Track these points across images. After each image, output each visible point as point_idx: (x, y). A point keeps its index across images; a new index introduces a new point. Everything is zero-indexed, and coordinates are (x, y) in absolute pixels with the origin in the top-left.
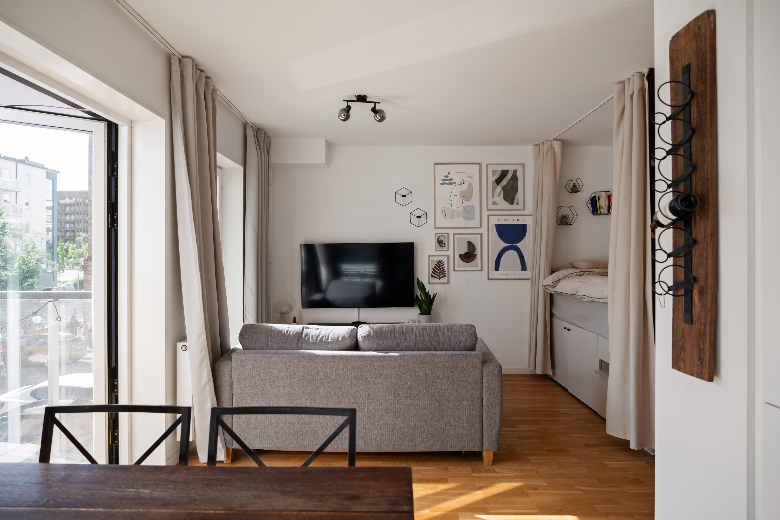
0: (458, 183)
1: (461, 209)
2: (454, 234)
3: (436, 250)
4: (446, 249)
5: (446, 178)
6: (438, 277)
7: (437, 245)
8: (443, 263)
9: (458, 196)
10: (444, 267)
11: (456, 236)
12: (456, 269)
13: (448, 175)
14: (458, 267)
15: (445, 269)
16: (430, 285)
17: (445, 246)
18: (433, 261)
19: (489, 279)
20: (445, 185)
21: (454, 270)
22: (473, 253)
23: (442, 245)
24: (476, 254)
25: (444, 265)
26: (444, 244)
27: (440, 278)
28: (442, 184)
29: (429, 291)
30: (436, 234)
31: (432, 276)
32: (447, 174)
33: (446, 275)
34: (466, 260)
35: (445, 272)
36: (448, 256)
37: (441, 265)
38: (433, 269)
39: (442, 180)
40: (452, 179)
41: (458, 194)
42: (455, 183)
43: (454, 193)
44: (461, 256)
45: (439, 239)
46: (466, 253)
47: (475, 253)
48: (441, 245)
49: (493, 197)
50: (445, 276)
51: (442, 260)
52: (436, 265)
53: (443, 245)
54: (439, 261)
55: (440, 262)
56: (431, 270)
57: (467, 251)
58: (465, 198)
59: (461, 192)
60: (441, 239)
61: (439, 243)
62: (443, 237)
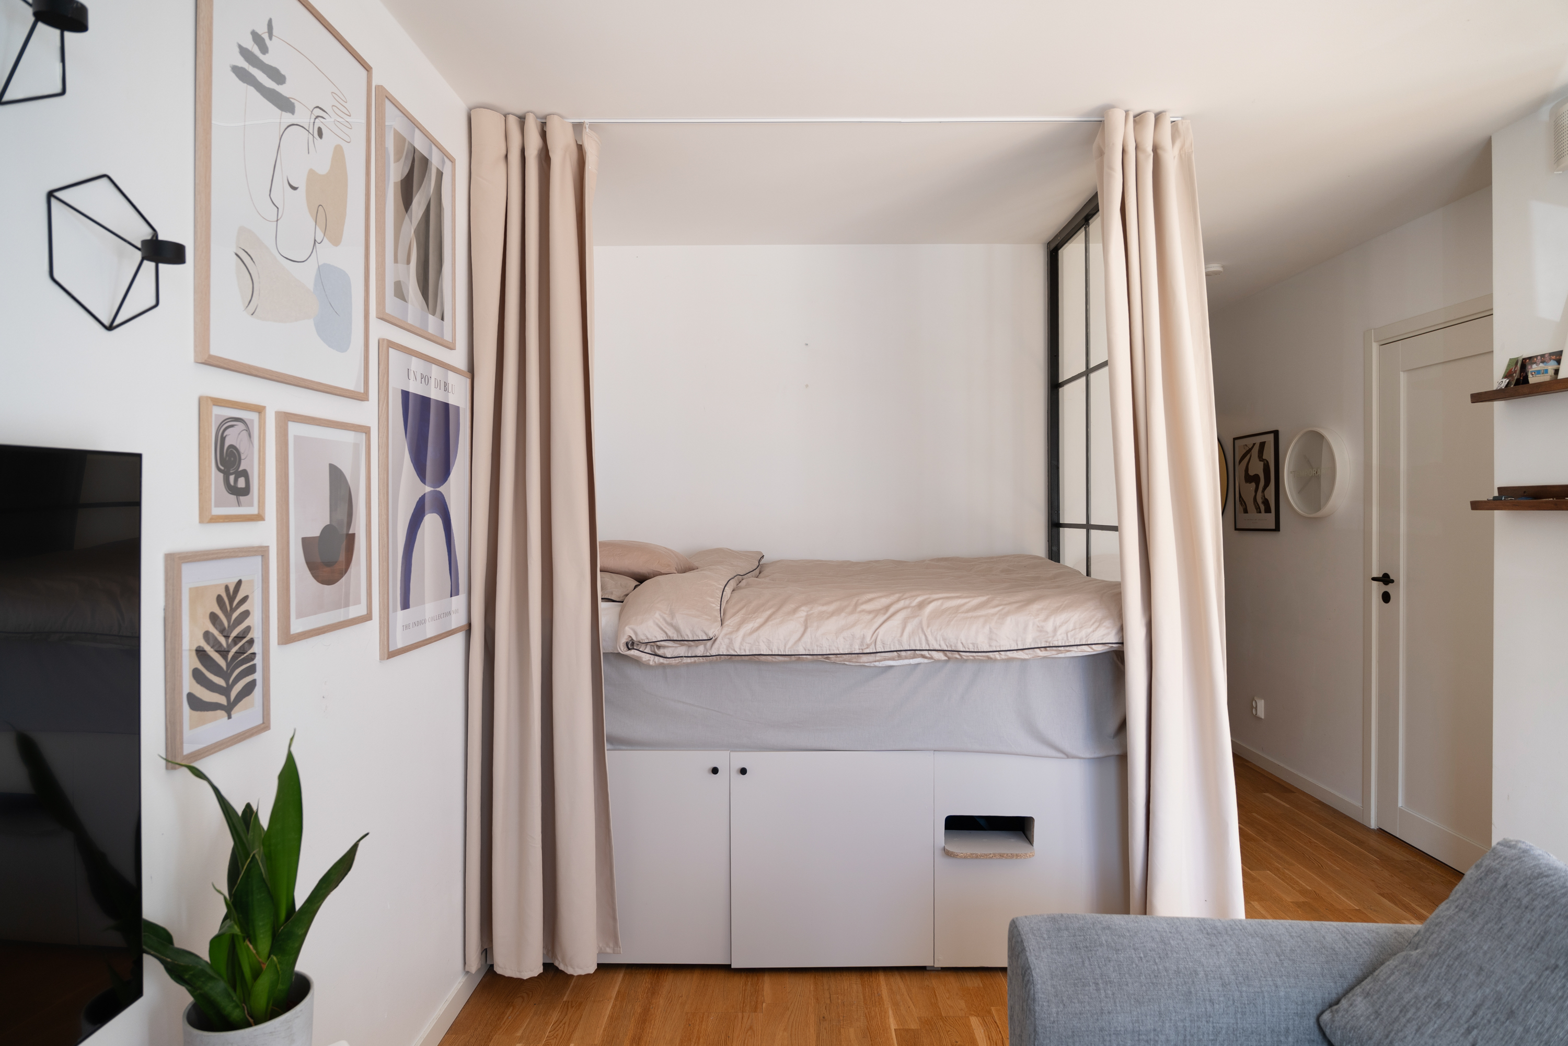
0: (302, 116)
1: (309, 277)
2: (285, 420)
3: (207, 518)
4: (254, 510)
5: (256, 50)
6: (222, 700)
7: (216, 478)
8: (244, 599)
9: (301, 194)
10: (246, 630)
11: (291, 432)
12: (293, 627)
13: (265, 39)
14: (300, 614)
15: (251, 642)
17: (246, 491)
18: (197, 593)
20: (251, 90)
21: (287, 638)
22: (345, 530)
23: (236, 481)
24: (355, 534)
25: (246, 614)
26: (245, 474)
27: (228, 709)
28: (237, 70)
30: (206, 403)
31: (196, 703)
32: (263, 28)
33: (258, 675)
35: (253, 656)
36: (263, 552)
37: (233, 617)
38: (200, 653)
39: (242, 53)
40: (278, 77)
41: (301, 183)
42: (291, 106)
43: (287, 164)
44: (307, 548)
45: (223, 439)
46: (323, 532)
47: (351, 531)
48: (232, 478)
49: (395, 258)
50: (251, 687)
51: (240, 582)
52: (214, 618)
53: (241, 482)
54: (227, 588)
55: (231, 599)
56: (189, 662)
57: (327, 521)
58: (322, 214)
59: (312, 178)
60: (233, 437)
61: (222, 468)
62: (240, 426)
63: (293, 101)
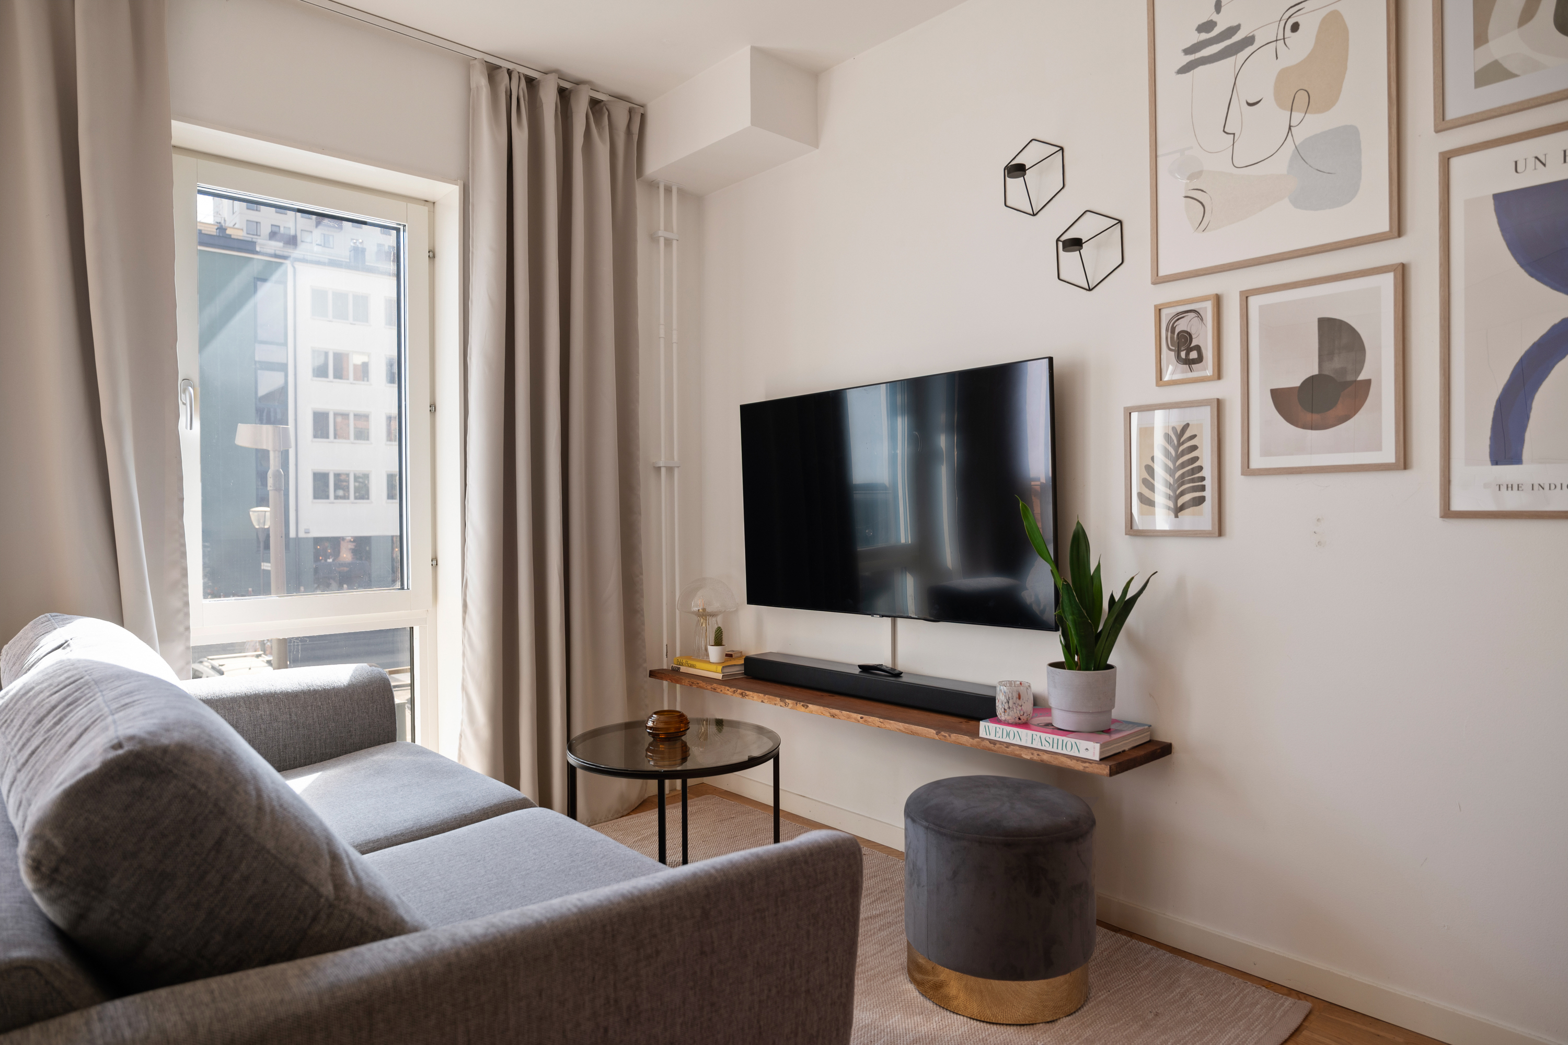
0: (1265, 35)
1: (1280, 165)
2: (1245, 297)
3: (1160, 382)
4: (1209, 372)
5: (1204, 36)
6: (1171, 504)
7: (1168, 355)
8: (1194, 436)
9: (1269, 102)
10: (1196, 459)
11: (1254, 302)
12: (1257, 462)
13: (1215, 17)
14: (1266, 453)
15: (1200, 468)
16: (1139, 541)
17: (1200, 359)
18: (1143, 431)
19: (1447, 513)
20: (1201, 69)
21: (1247, 470)
22: (1349, 378)
23: (1187, 354)
24: (1368, 382)
25: (1194, 448)
26: (1198, 348)
27: (1177, 511)
28: (1184, 70)
29: (1098, 568)
30: (1159, 308)
31: (1143, 499)
32: (1208, 14)
33: (1209, 493)
34: (1308, 417)
35: (1203, 479)
36: (1218, 404)
37: (1181, 448)
38: (1147, 469)
39: (1187, 51)
40: (1233, 31)
41: (1266, 91)
42: (1249, 41)
43: (1246, 92)
44: (1280, 398)
45: (1174, 328)
46: (1310, 382)
47: (1361, 377)
48: (1183, 354)
49: (1480, 38)
50: (1201, 500)
51: (1186, 426)
53: (1193, 355)
54: (1174, 429)
55: (1179, 437)
57: (1315, 371)
58: (1302, 98)
59: (1283, 76)
60: (1181, 326)
61: (1174, 348)
62: (1192, 315)
63: (1251, 35)
